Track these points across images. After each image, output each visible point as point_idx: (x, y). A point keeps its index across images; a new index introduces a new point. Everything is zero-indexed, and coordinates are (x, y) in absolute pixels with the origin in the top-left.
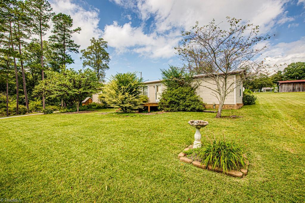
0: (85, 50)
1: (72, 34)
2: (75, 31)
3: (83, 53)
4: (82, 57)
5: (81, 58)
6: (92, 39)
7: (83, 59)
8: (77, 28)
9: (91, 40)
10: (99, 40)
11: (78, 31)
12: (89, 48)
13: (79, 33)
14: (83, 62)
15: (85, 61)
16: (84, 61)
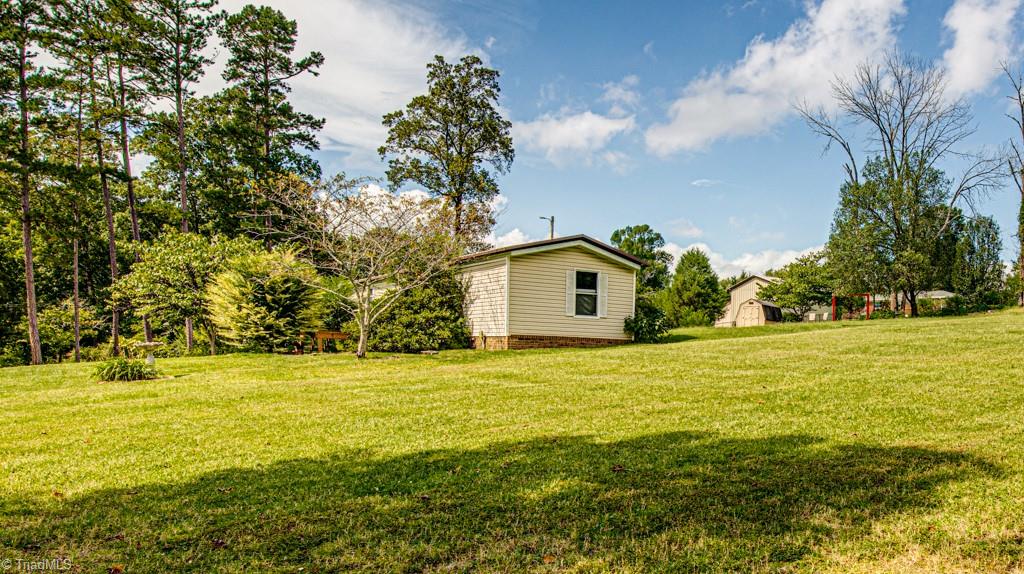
0: (401, 114)
1: (290, 82)
2: (303, 66)
3: (394, 126)
4: (385, 145)
5: (382, 151)
6: (436, 62)
7: (389, 156)
8: (309, 55)
9: (429, 66)
10: (462, 64)
11: (313, 68)
12: (418, 102)
13: (316, 74)
14: (389, 169)
15: (397, 161)
16: (391, 162)
